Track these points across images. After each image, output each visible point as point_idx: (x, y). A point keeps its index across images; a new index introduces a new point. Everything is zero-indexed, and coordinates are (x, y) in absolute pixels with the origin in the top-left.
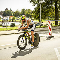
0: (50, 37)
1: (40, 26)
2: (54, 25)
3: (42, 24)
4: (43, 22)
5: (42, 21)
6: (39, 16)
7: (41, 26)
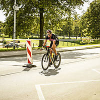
0: (30, 66)
1: (14, 48)
2: (37, 47)
3: (18, 44)
4: (19, 42)
5: (19, 39)
6: (13, 31)
7: (16, 48)
